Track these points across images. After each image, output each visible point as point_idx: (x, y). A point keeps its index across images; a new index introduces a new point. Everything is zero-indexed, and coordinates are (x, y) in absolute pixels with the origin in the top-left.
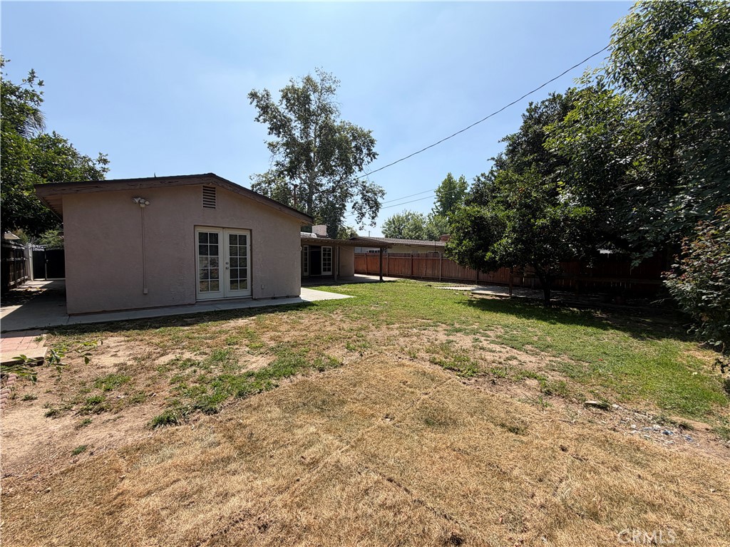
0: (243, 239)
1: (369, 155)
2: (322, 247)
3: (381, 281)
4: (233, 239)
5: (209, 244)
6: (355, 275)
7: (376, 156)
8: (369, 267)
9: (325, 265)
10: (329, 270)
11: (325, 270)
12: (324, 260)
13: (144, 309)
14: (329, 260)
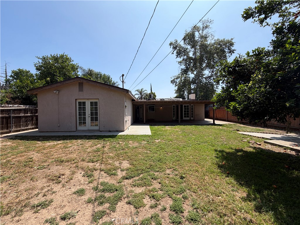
0: (96, 103)
1: (230, 52)
2: (183, 105)
3: (214, 124)
4: (92, 103)
5: (82, 106)
6: (206, 120)
7: (234, 52)
8: (217, 116)
9: (185, 114)
10: (188, 117)
11: (185, 117)
12: (185, 111)
13: (59, 132)
14: (188, 111)
